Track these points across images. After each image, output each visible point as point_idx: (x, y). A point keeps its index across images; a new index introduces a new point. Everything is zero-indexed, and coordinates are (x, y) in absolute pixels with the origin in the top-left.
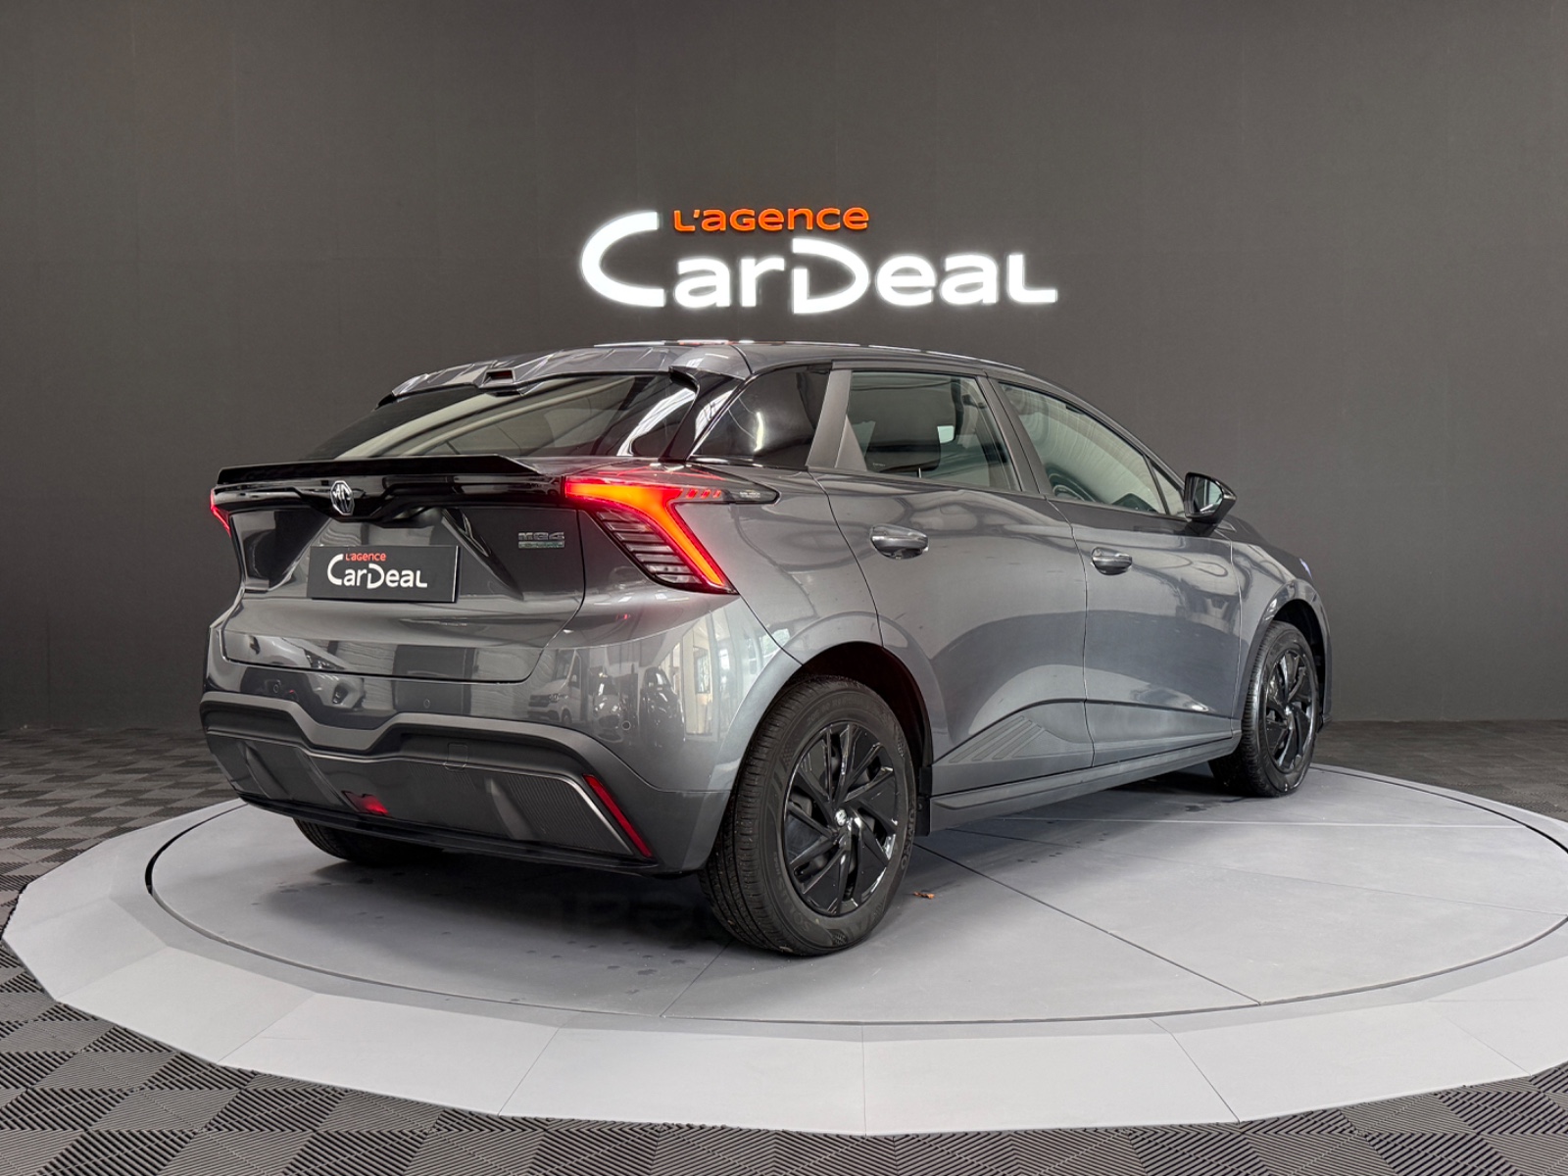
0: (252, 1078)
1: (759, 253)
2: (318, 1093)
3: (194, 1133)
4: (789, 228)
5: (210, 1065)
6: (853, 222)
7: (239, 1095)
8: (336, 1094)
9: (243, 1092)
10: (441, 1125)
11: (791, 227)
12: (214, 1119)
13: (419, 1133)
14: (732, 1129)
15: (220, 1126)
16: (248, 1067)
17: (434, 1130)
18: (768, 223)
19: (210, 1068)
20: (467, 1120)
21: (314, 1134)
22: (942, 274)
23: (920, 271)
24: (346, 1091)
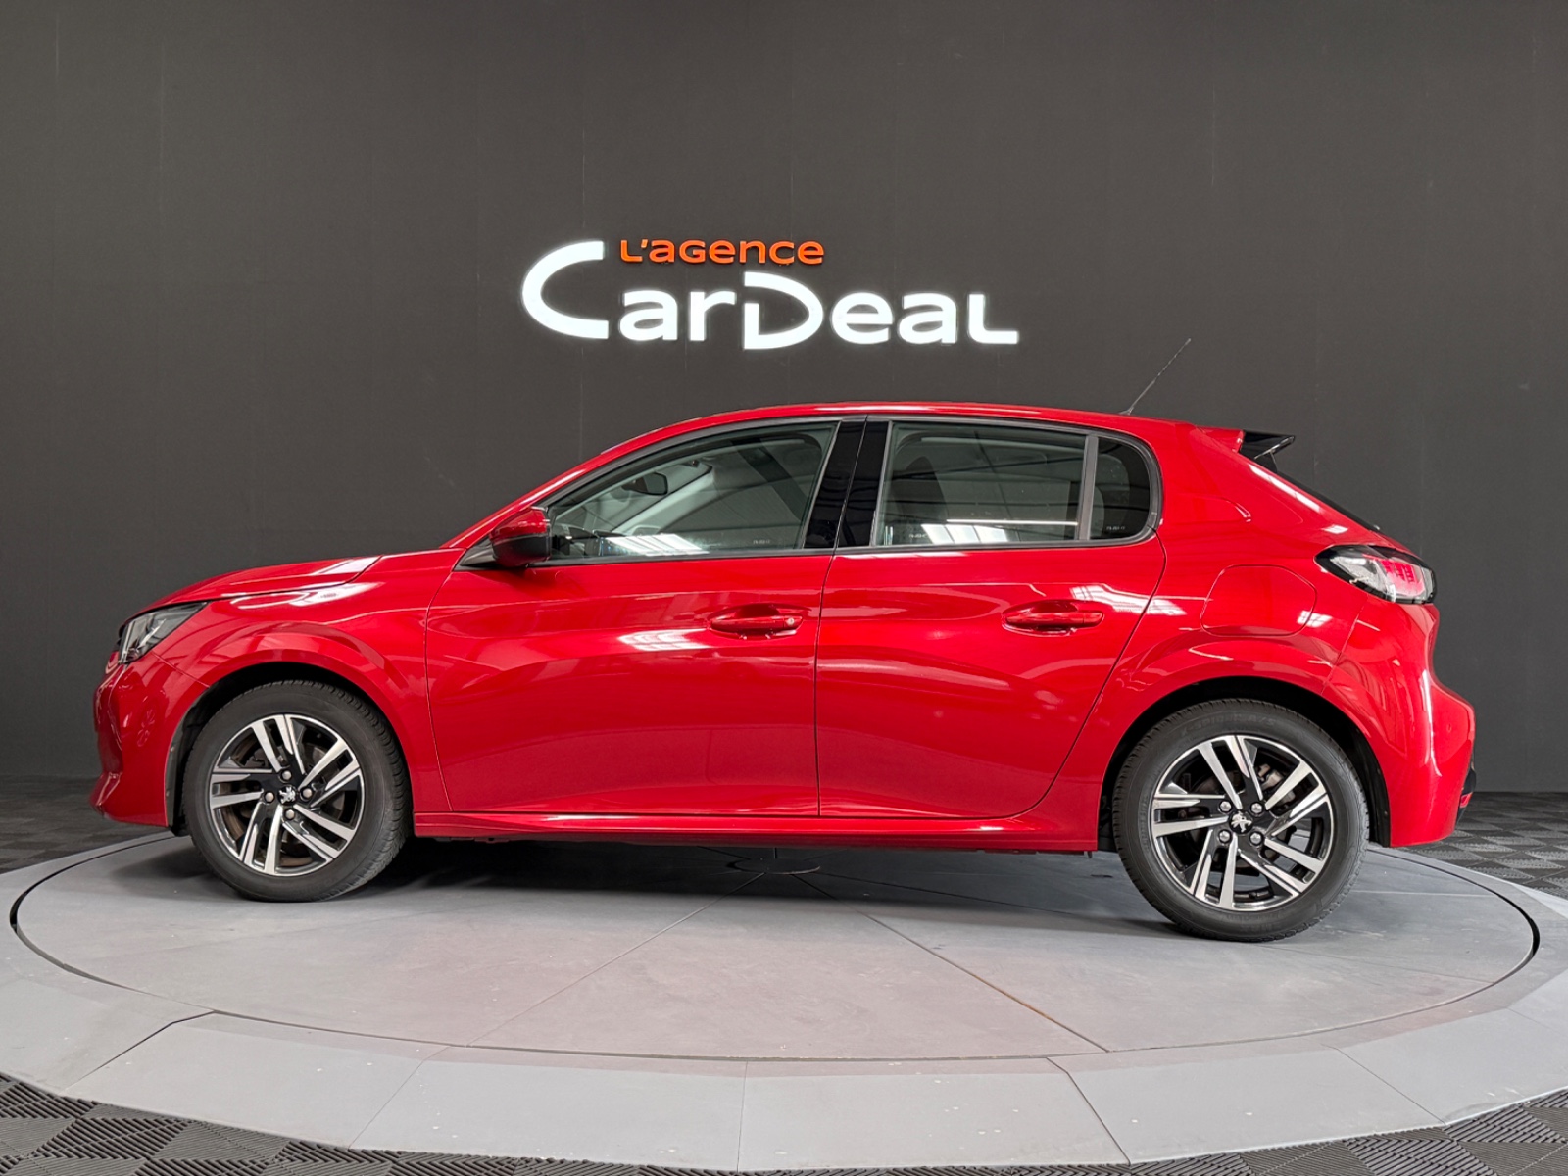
0: (91, 1108)
1: (708, 288)
2: (161, 1123)
3: (19, 1160)
4: (741, 261)
5: (49, 1095)
6: (808, 256)
7: (78, 1126)
8: (179, 1124)
9: (80, 1121)
10: (284, 1156)
11: (743, 259)
12: (43, 1147)
13: (259, 1163)
14: (594, 1164)
15: (48, 1153)
16: (88, 1098)
17: (277, 1161)
18: (719, 256)
19: (48, 1097)
20: (313, 1152)
21: (149, 1163)
22: (899, 312)
23: (879, 310)
24: (190, 1122)
